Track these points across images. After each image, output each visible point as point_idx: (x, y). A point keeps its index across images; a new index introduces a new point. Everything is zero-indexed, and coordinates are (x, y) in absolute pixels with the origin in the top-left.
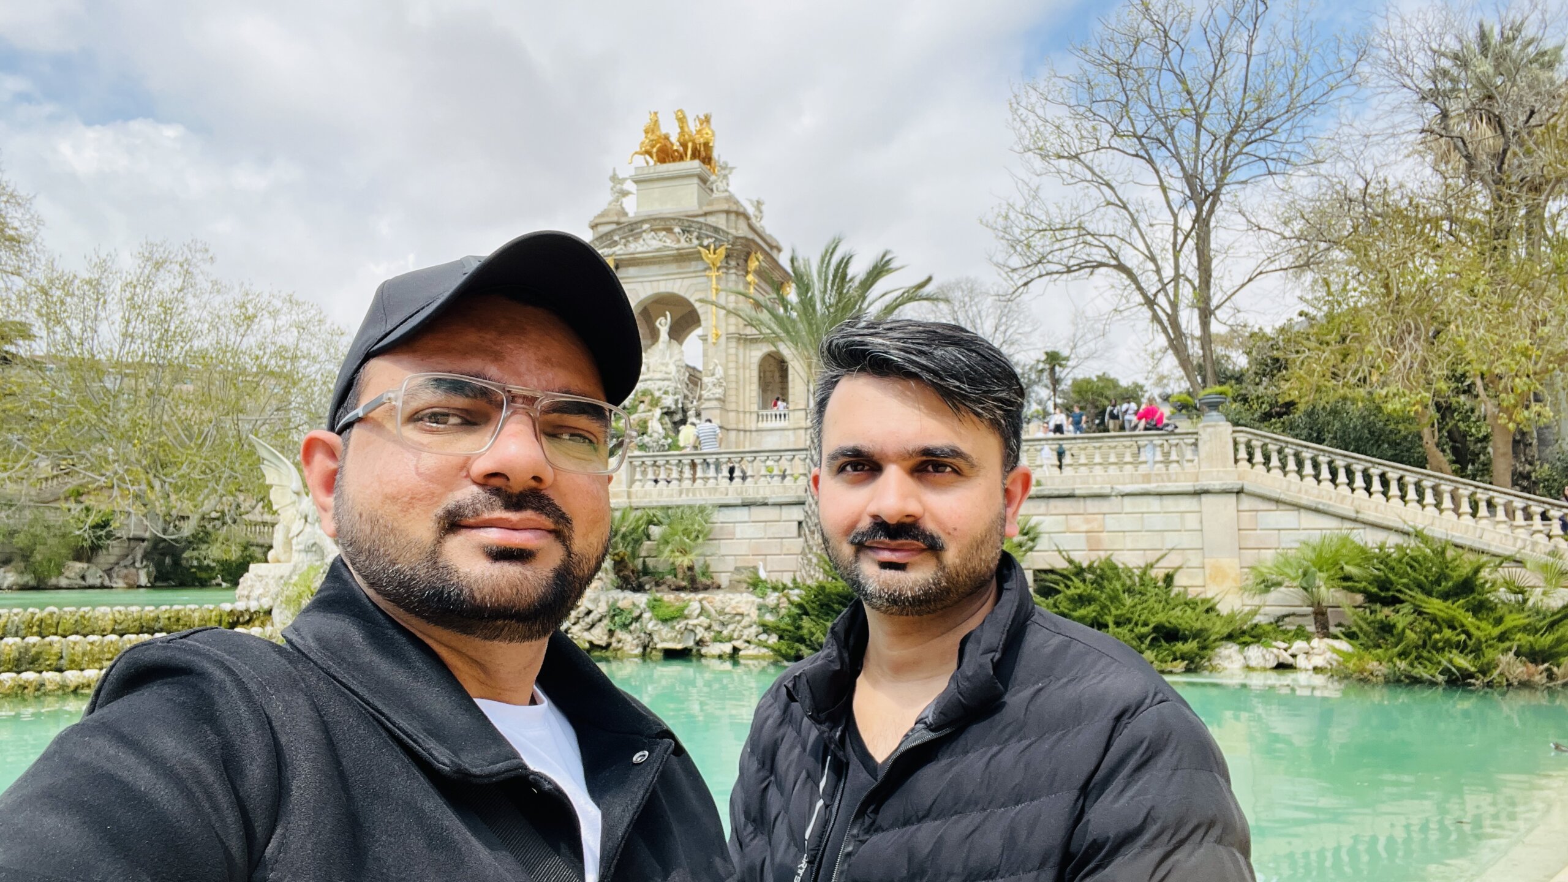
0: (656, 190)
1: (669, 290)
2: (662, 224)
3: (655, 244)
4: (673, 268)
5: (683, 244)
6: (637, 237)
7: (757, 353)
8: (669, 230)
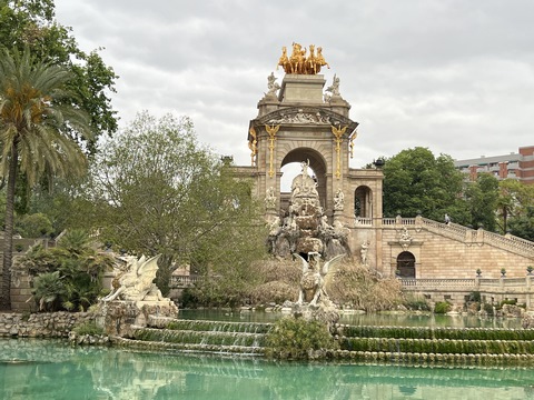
0: (299, 89)
1: (308, 146)
2: (310, 110)
3: (304, 121)
4: (311, 134)
5: (321, 122)
6: (293, 115)
7: (354, 186)
8: (314, 114)
